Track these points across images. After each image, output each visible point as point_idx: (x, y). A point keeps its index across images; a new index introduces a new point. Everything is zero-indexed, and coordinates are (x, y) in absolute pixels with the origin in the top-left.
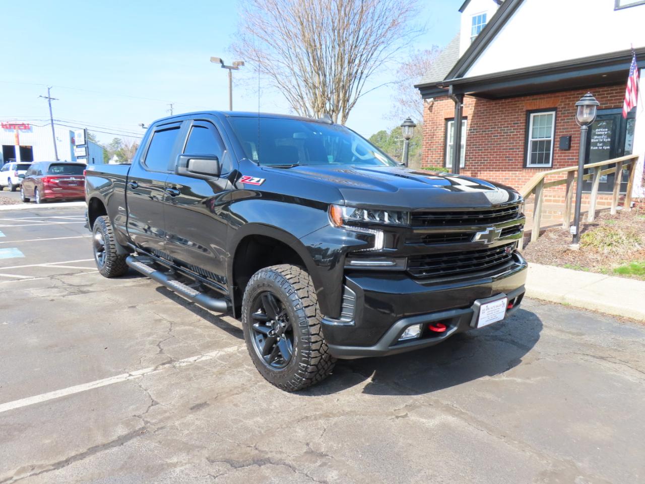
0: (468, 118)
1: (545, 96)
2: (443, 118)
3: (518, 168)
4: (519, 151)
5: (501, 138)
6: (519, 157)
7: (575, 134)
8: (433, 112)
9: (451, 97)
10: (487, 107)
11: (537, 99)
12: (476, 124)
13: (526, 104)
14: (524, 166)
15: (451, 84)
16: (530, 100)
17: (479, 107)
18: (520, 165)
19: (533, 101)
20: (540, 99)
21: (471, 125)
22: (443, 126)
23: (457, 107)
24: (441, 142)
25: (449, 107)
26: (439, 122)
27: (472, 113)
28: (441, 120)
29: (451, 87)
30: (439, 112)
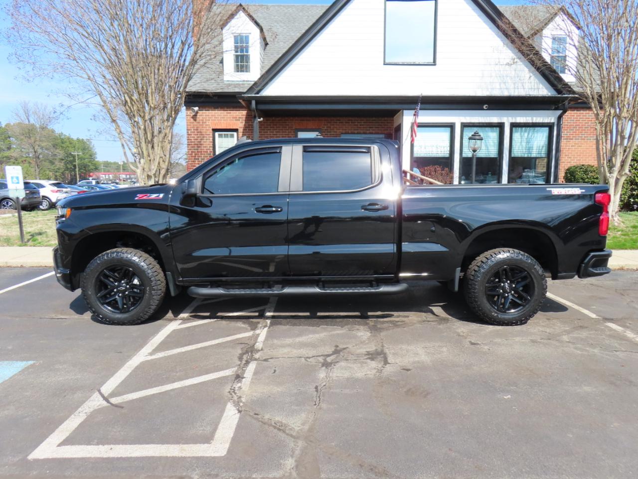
0: (239, 131)
1: (311, 119)
2: (211, 129)
8: (198, 121)
11: (304, 120)
13: (294, 123)
15: (253, 99)
16: (298, 120)
17: (249, 122)
19: (301, 122)
20: (307, 120)
22: (211, 136)
24: (211, 152)
25: (216, 118)
26: (205, 132)
27: (243, 126)
28: (208, 130)
29: (254, 102)
30: (206, 122)
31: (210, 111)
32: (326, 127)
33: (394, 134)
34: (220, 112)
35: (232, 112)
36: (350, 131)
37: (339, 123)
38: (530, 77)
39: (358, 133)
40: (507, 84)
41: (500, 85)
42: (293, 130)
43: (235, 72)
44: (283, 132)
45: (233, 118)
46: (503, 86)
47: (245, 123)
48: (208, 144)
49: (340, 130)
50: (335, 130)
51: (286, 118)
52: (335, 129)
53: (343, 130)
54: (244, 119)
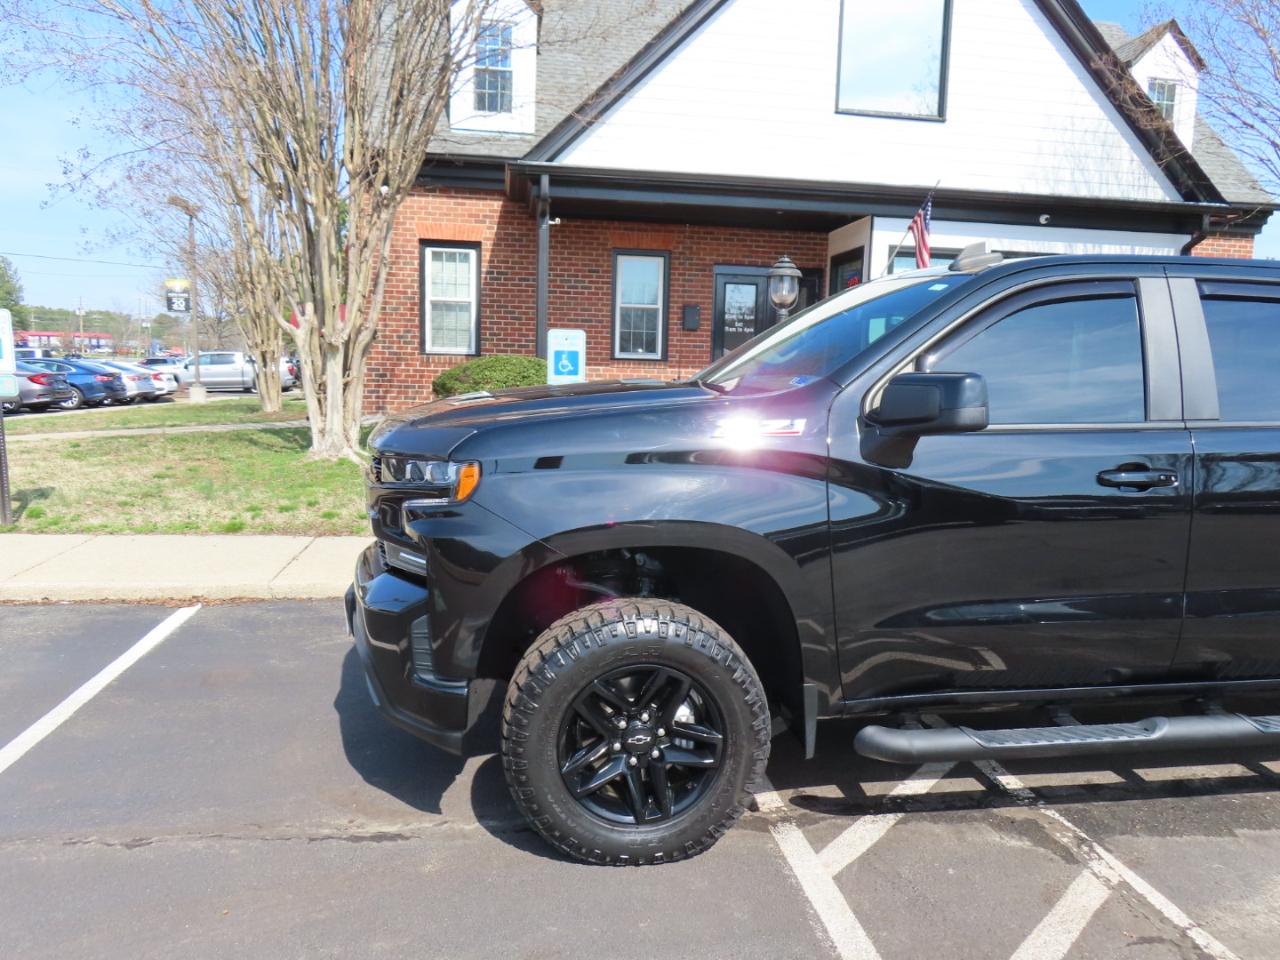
0: (483, 247)
1: (636, 226)
2: (416, 239)
3: (602, 360)
4: (603, 327)
5: (563, 298)
6: (603, 338)
7: (704, 303)
11: (632, 230)
12: (503, 262)
13: (611, 234)
14: (612, 356)
15: (546, 173)
16: (619, 229)
17: (510, 227)
18: (606, 354)
19: (626, 232)
20: (639, 230)
21: (491, 261)
22: (417, 255)
24: (414, 293)
25: (430, 214)
26: (403, 246)
27: (493, 236)
28: (409, 241)
29: (545, 180)
30: (404, 223)
31: (416, 198)
32: (681, 246)
33: (828, 269)
34: (438, 200)
35: (467, 202)
36: (734, 260)
37: (711, 239)
38: (1132, 161)
39: (751, 265)
40: (1086, 173)
41: (1072, 174)
42: (606, 250)
43: (475, 109)
44: (584, 254)
45: (470, 216)
46: (1078, 176)
47: (498, 228)
48: (409, 275)
49: (712, 255)
50: (702, 256)
51: (593, 223)
52: (702, 253)
53: (718, 256)
54: (496, 220)
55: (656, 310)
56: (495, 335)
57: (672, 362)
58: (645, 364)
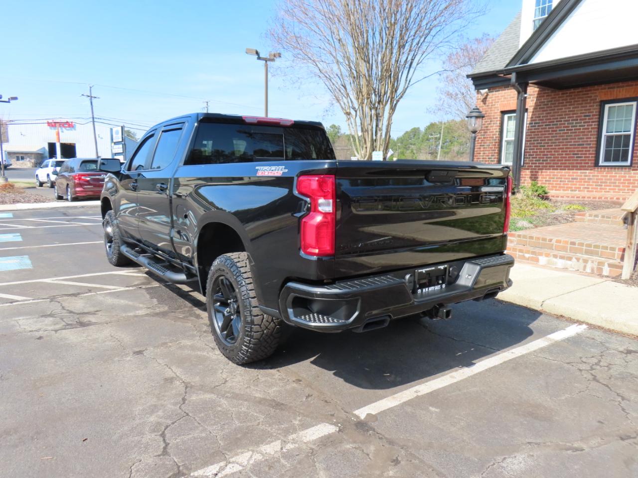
0: (529, 111)
1: (625, 84)
2: (499, 111)
3: (589, 166)
4: (590, 148)
5: (568, 133)
6: (590, 154)
8: (487, 104)
9: (513, 86)
10: (552, 98)
11: (614, 88)
12: (537, 117)
13: (600, 93)
14: (596, 164)
15: (513, 72)
16: (605, 89)
17: (543, 98)
18: (591, 163)
19: (609, 90)
20: (618, 87)
21: (532, 118)
22: (499, 119)
23: (520, 98)
24: (497, 137)
25: (506, 98)
26: (494, 116)
27: (534, 105)
28: (496, 113)
29: (514, 75)
30: (495, 105)
31: (500, 92)
42: (598, 102)
44: (582, 107)
47: (537, 100)
48: (495, 129)
51: (589, 88)
54: (536, 96)
55: (629, 136)
56: (531, 155)
57: (635, 167)
58: (615, 169)
